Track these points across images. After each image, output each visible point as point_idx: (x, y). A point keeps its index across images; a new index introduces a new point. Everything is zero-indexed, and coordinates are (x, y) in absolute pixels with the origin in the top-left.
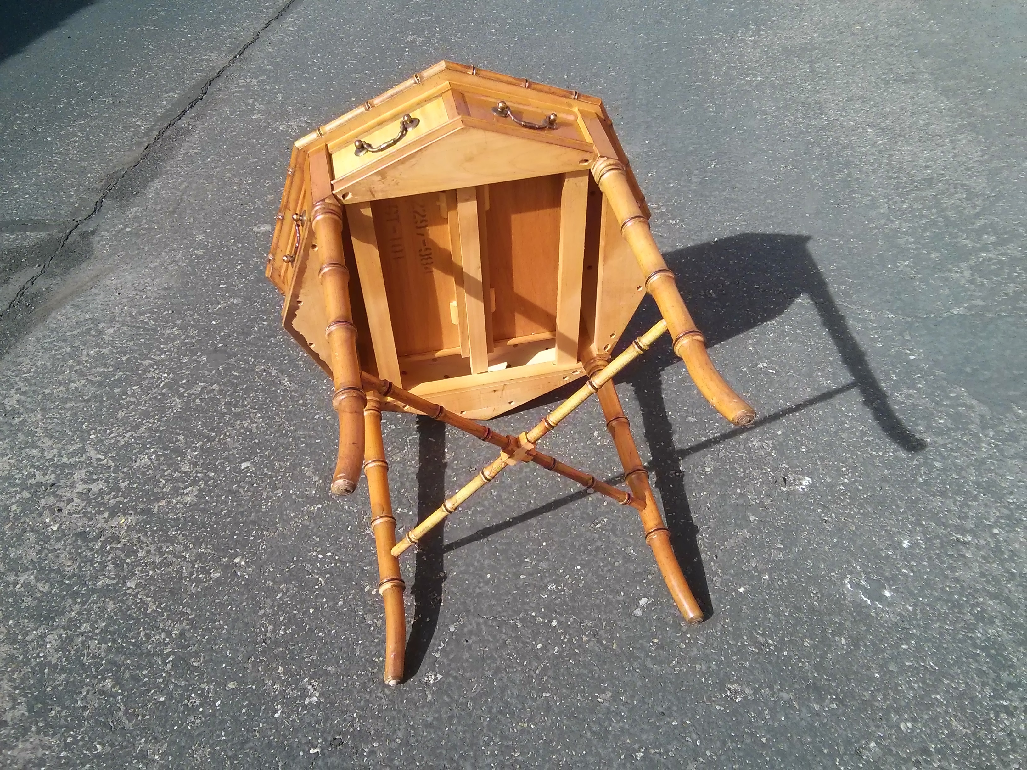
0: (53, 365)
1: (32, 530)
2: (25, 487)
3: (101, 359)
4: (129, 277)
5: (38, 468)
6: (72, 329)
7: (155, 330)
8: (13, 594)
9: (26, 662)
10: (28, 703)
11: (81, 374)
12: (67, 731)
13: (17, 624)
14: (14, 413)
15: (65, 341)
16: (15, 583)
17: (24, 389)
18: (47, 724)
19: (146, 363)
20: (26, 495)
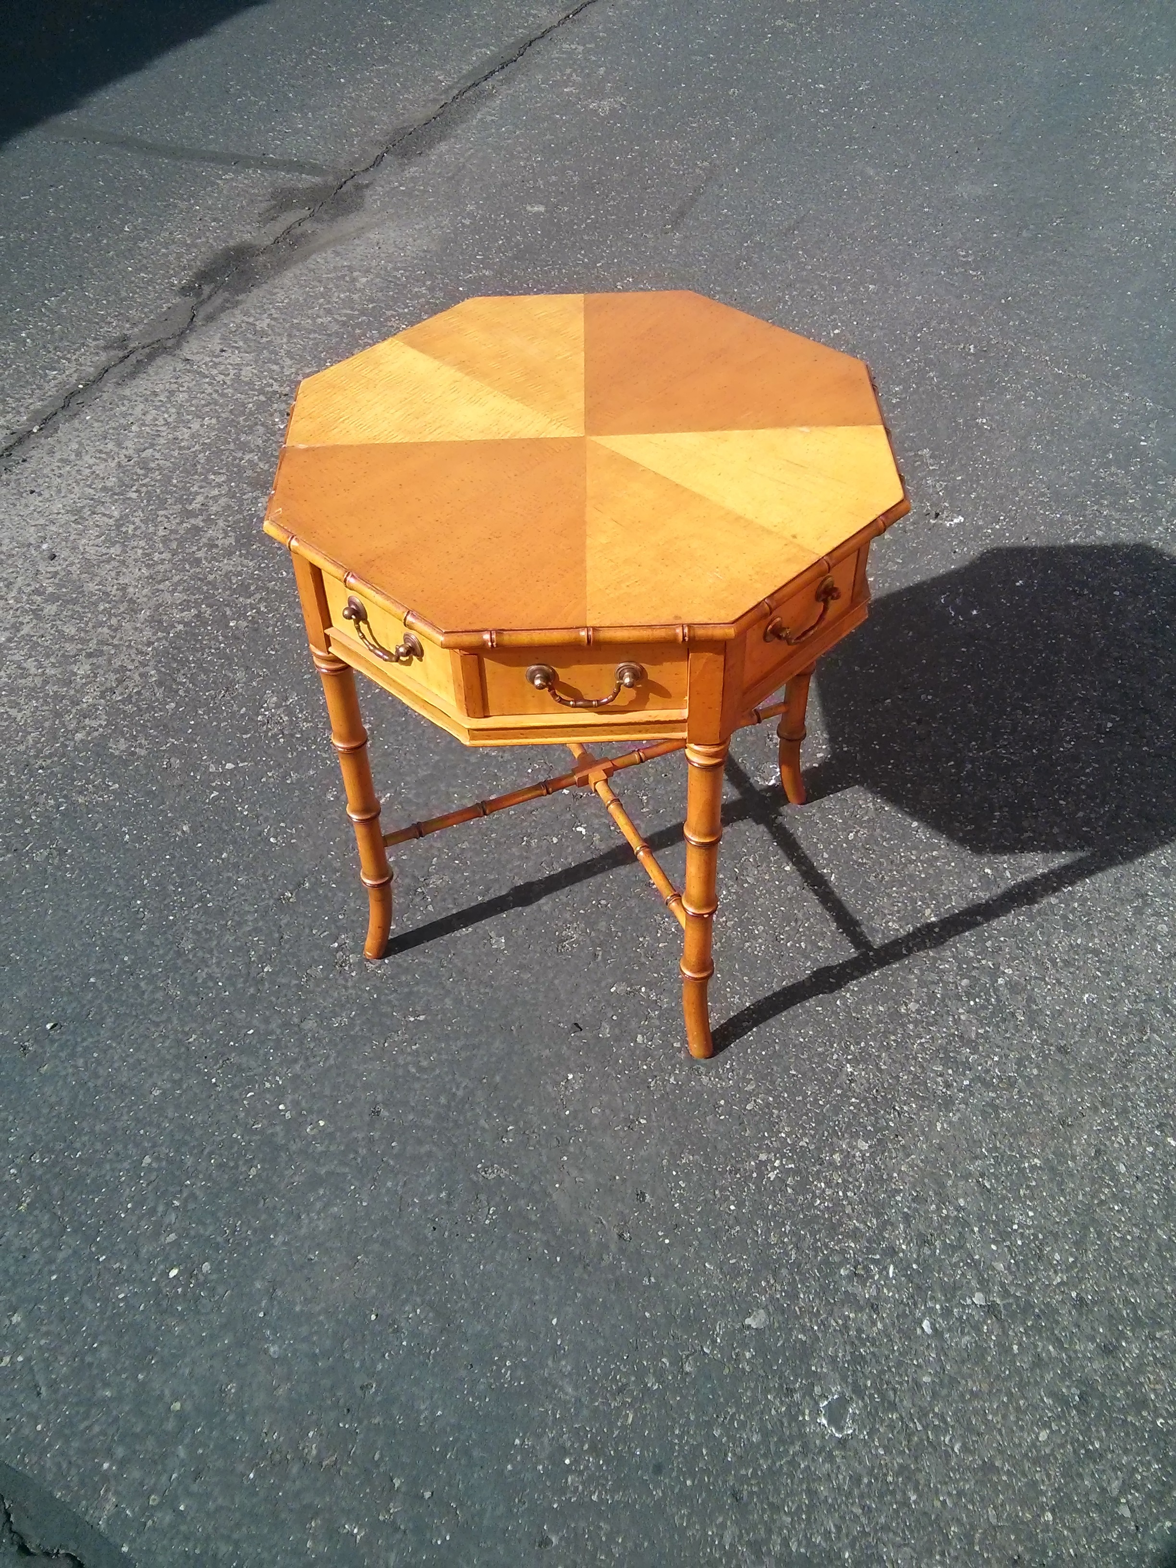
0: (305, 300)
1: (262, 425)
2: (261, 392)
3: (349, 303)
4: (393, 235)
5: (276, 380)
6: (329, 272)
7: (405, 287)
8: (238, 466)
9: (240, 511)
10: (236, 537)
11: (329, 312)
12: (263, 558)
13: (238, 486)
14: (263, 334)
15: (320, 282)
16: (241, 459)
17: (275, 316)
18: (248, 553)
19: (389, 313)
20: (262, 398)
